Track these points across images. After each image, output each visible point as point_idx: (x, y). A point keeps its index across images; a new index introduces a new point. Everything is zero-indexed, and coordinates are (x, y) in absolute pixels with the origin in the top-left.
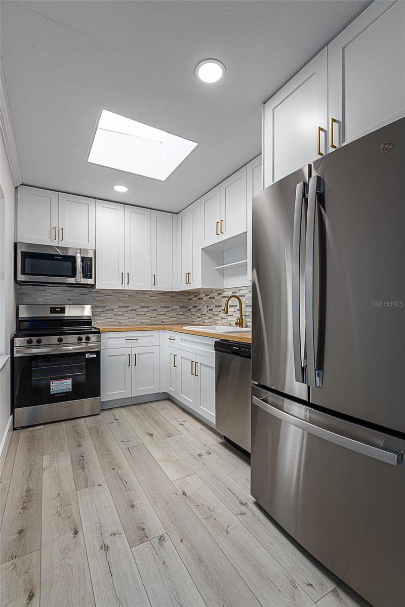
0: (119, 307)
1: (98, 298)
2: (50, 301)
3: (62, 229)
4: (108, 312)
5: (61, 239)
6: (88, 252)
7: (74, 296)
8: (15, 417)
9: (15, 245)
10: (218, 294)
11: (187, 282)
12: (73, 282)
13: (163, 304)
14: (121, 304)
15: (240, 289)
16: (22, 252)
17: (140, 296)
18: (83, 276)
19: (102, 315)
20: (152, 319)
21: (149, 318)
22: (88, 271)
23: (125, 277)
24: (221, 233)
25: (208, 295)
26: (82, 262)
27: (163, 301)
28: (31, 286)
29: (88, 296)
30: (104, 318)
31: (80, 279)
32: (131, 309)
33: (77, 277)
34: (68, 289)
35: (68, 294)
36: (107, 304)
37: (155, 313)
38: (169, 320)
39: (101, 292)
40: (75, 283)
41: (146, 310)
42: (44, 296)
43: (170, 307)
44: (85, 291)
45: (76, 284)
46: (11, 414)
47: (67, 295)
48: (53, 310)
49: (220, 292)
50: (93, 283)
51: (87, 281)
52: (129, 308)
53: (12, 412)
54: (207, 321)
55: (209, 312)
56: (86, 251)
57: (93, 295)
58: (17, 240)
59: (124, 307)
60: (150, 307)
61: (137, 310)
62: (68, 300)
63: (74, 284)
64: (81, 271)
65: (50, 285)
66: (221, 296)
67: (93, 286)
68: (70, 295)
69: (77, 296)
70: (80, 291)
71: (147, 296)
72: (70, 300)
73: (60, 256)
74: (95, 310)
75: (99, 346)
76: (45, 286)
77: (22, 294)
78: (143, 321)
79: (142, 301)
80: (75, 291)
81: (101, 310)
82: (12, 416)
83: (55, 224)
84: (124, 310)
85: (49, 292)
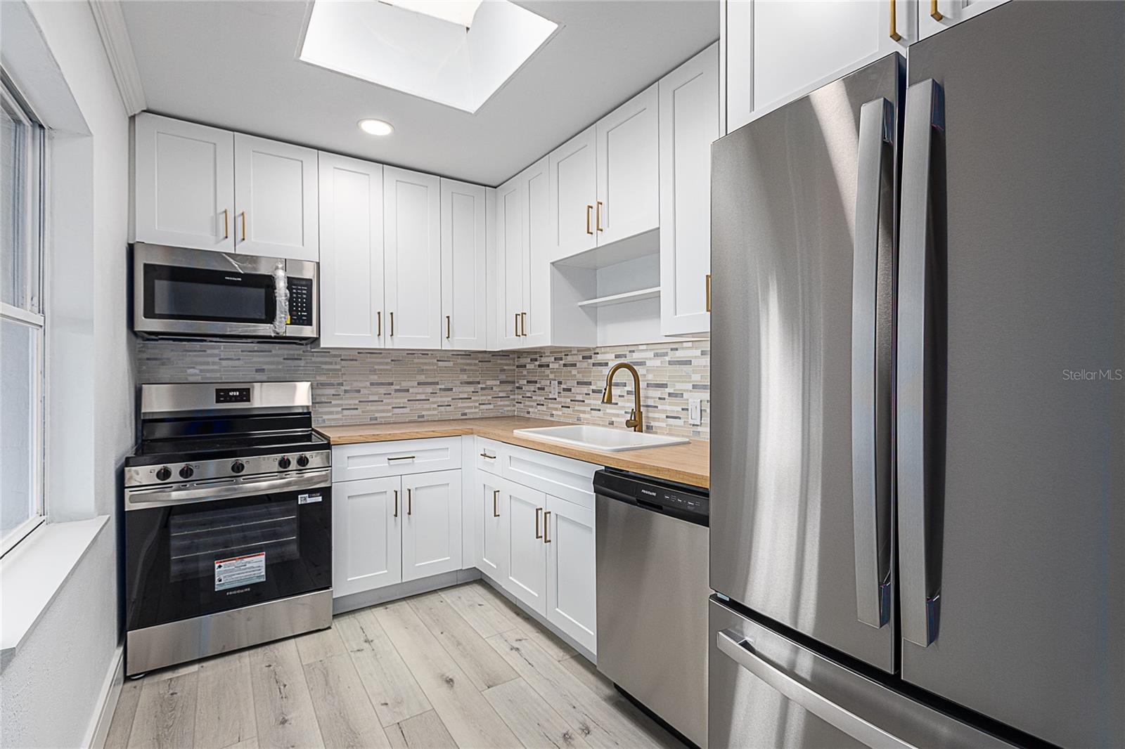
0: (372, 384)
1: (324, 366)
2: (218, 375)
3: (243, 214)
4: (347, 395)
5: (239, 236)
6: (302, 265)
7: (272, 363)
8: (128, 651)
9: (131, 250)
10: (584, 358)
11: (519, 333)
12: (268, 334)
13: (464, 377)
14: (376, 377)
15: (633, 348)
16: (145, 265)
17: (416, 361)
18: (291, 319)
19: (333, 402)
20: (442, 409)
21: (435, 406)
22: (302, 308)
23: (385, 321)
24: (598, 229)
25: (561, 359)
26: (288, 288)
27: (465, 370)
28: (171, 342)
29: (302, 363)
30: (340, 409)
31: (282, 324)
32: (398, 387)
33: (277, 323)
34: (256, 346)
35: (259, 359)
36: (344, 378)
37: (447, 396)
38: (477, 410)
39: (333, 352)
40: (273, 335)
41: (429, 389)
42: (201, 364)
43: (479, 383)
44: (296, 352)
45: (275, 338)
46: (119, 643)
47: (255, 359)
48: (222, 395)
49: (588, 354)
50: (315, 336)
51: (301, 331)
52: (394, 387)
53: (122, 639)
54: (560, 413)
55: (563, 394)
56: (299, 263)
57: (314, 359)
58: (135, 238)
59: (382, 384)
60: (437, 383)
61: (411, 390)
62: (257, 371)
63: (270, 337)
64: (287, 308)
65: (214, 339)
66: (591, 361)
67: (315, 341)
68: (262, 359)
69: (279, 363)
70: (286, 352)
71: (431, 361)
72: (263, 370)
73: (238, 275)
74: (319, 392)
75: (328, 478)
76: (205, 341)
77: (148, 359)
78: (424, 413)
79: (422, 371)
80: (274, 352)
81: (332, 391)
82: (121, 649)
83: (225, 203)
84: (382, 390)
85: (215, 355)
